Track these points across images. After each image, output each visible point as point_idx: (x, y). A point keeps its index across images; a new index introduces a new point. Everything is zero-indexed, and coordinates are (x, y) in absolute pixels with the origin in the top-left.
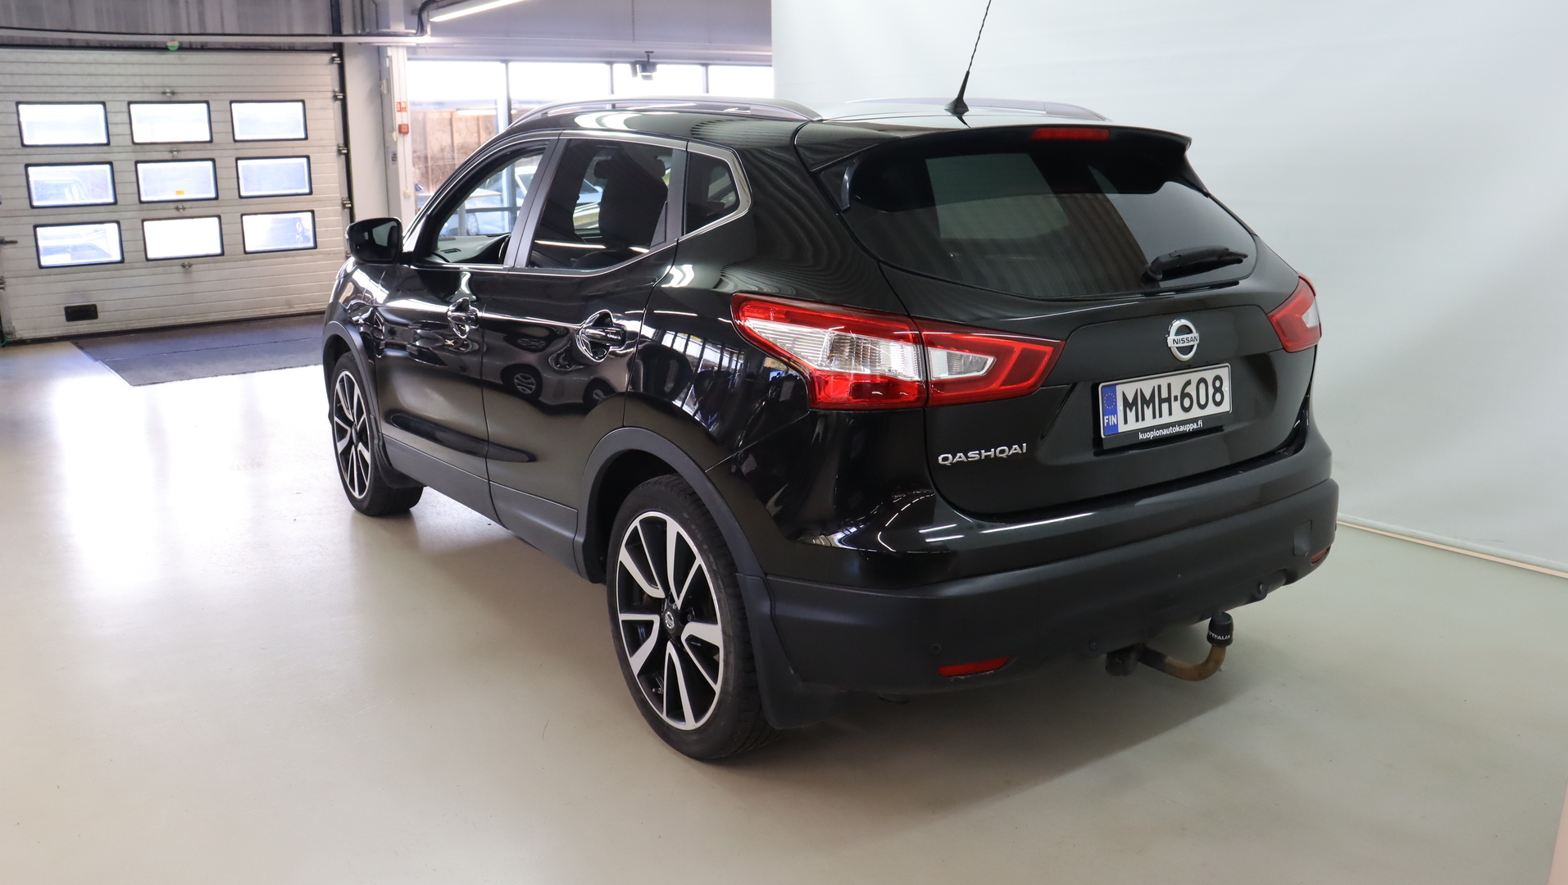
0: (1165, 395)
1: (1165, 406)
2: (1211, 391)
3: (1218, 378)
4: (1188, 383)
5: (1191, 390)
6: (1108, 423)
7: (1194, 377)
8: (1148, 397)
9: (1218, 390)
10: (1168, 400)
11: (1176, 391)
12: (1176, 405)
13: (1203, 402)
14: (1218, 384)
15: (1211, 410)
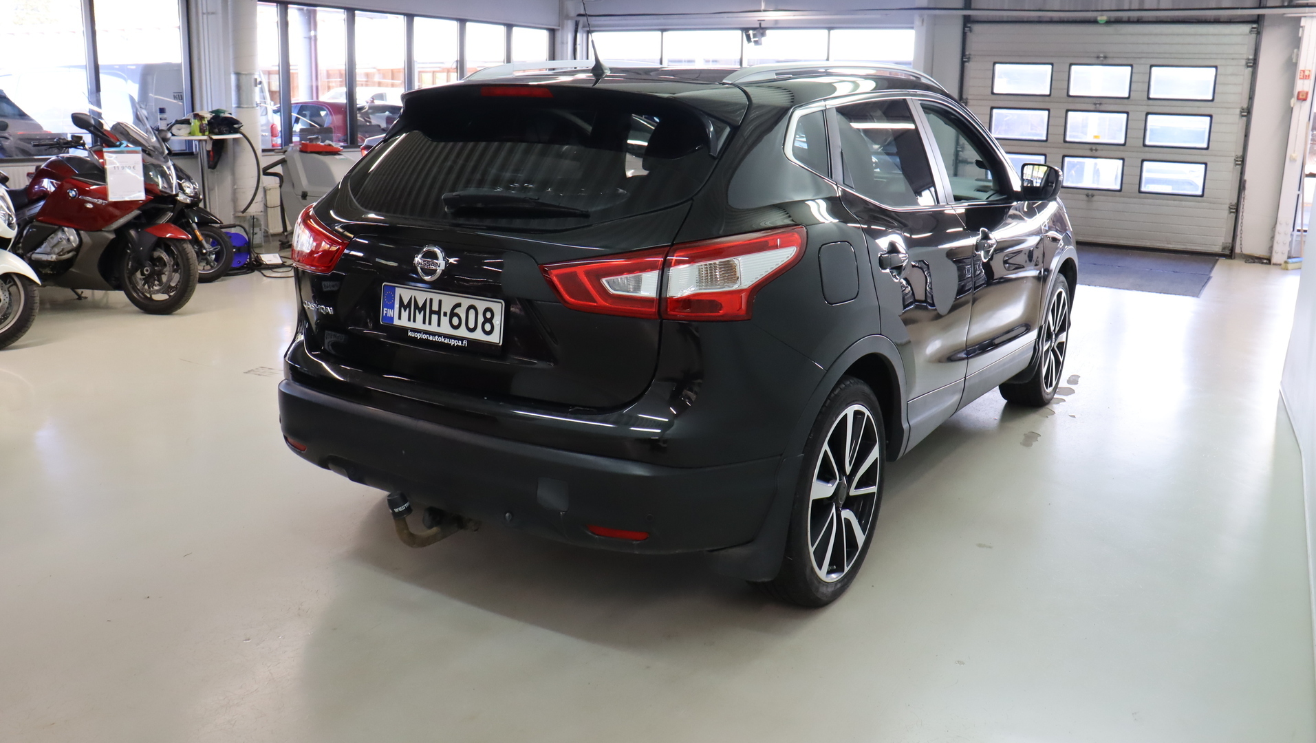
0: (435, 308)
1: (435, 317)
2: (481, 319)
3: (488, 310)
4: (458, 305)
5: (461, 312)
6: (386, 314)
7: (466, 302)
8: (420, 305)
9: (490, 321)
10: (438, 313)
11: (447, 308)
12: (445, 320)
13: (471, 325)
14: (488, 315)
15: (478, 335)
